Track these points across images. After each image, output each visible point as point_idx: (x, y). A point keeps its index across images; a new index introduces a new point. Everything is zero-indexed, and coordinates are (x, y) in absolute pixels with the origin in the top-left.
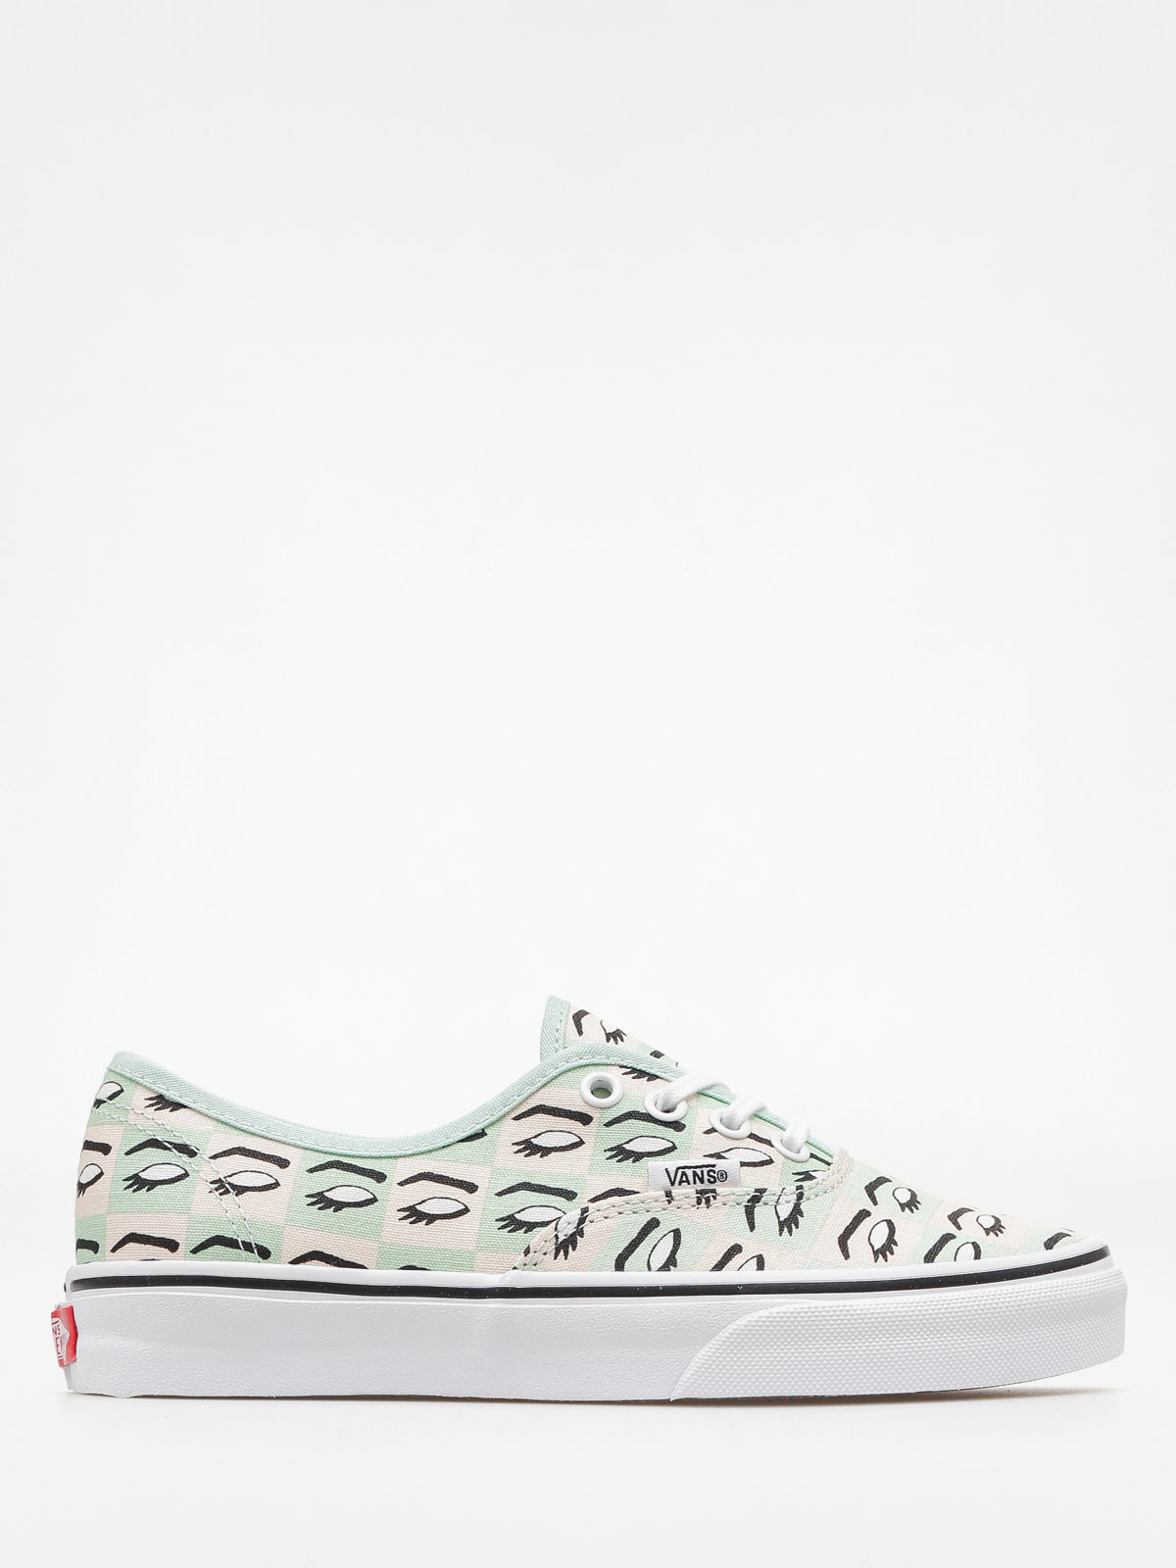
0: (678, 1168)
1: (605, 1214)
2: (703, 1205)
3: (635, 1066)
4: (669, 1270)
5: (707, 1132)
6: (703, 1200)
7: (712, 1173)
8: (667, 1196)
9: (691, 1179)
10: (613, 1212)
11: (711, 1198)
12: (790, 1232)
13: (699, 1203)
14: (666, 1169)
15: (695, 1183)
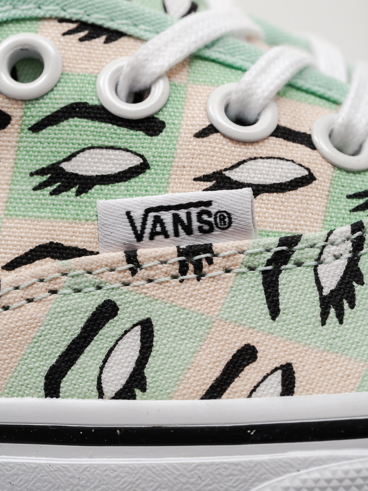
0: (148, 211)
1: (29, 294)
2: (191, 275)
3: (85, 18)
4: (134, 397)
5: (204, 133)
6: (191, 267)
7: (205, 217)
8: (129, 261)
9: (170, 228)
10: (40, 291)
11: (204, 263)
12: (340, 317)
13: (183, 270)
14: (128, 213)
15: (177, 234)
